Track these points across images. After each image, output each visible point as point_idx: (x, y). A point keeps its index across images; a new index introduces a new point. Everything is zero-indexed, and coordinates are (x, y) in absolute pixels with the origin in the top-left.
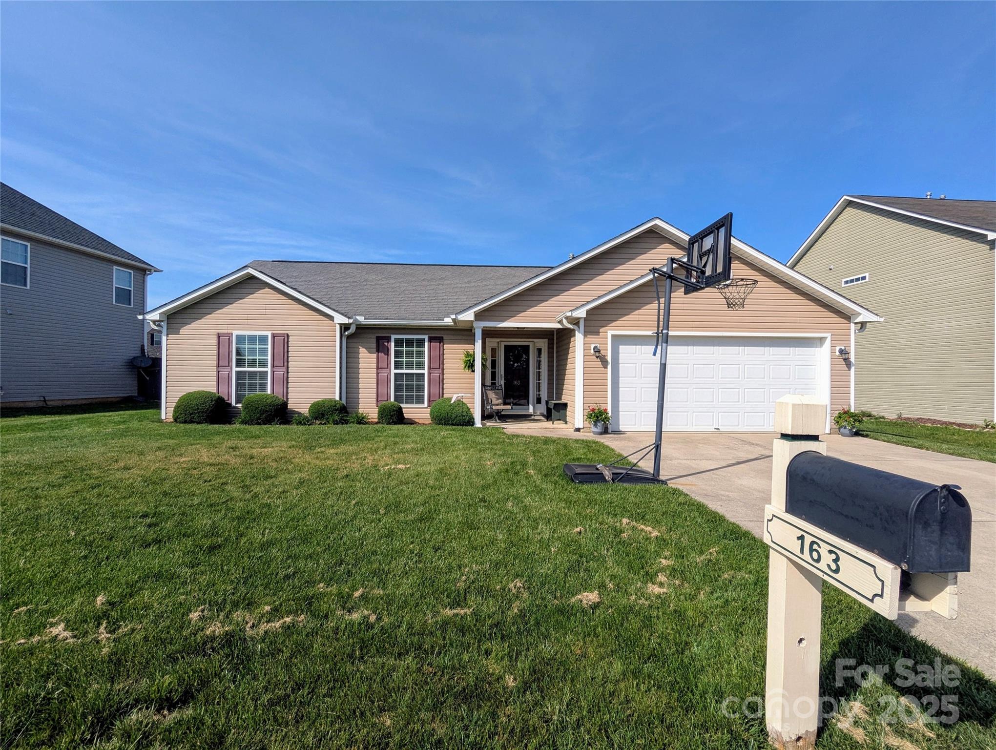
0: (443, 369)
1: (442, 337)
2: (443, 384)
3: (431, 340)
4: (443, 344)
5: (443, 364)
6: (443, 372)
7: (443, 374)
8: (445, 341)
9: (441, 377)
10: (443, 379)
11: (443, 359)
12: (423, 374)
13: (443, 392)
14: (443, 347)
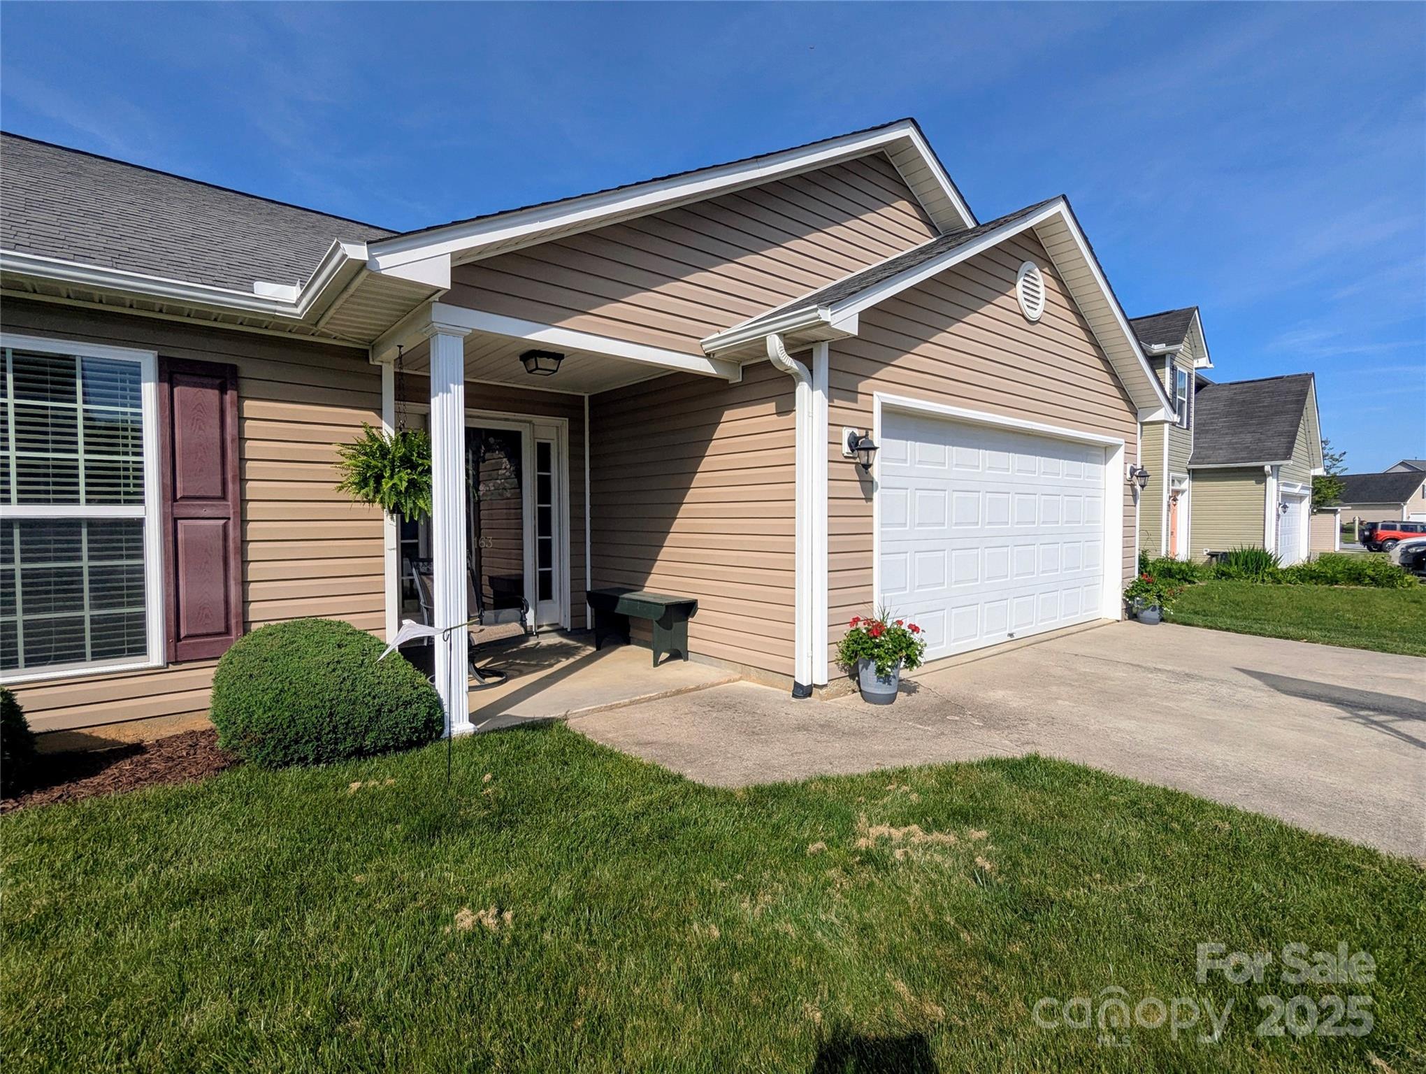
0: (243, 501)
1: (234, 369)
2: (244, 562)
3: (170, 373)
4: (241, 399)
5: (242, 480)
6: (242, 512)
7: (244, 522)
8: (247, 387)
9: (233, 533)
10: (244, 542)
11: (242, 460)
12: (136, 526)
13: (244, 593)
14: (240, 409)
